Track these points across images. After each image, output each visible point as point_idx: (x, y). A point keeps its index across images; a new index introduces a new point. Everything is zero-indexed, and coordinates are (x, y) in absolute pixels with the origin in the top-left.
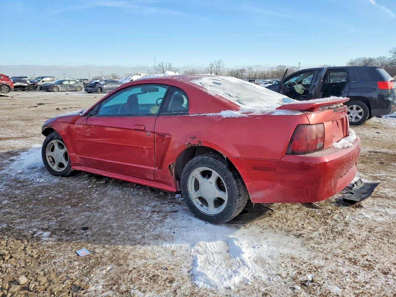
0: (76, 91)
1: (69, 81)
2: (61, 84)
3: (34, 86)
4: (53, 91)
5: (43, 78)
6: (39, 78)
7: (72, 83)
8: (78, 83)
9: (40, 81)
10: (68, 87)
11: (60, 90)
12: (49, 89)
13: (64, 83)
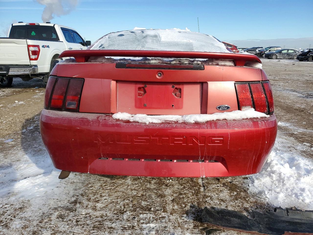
0: (293, 59)
1: (288, 50)
2: (280, 53)
3: (261, 54)
4: (272, 59)
5: (270, 48)
6: (268, 48)
7: (290, 51)
8: (296, 52)
9: (268, 50)
10: (286, 55)
11: (278, 58)
12: (269, 57)
13: (283, 52)
